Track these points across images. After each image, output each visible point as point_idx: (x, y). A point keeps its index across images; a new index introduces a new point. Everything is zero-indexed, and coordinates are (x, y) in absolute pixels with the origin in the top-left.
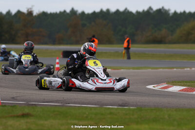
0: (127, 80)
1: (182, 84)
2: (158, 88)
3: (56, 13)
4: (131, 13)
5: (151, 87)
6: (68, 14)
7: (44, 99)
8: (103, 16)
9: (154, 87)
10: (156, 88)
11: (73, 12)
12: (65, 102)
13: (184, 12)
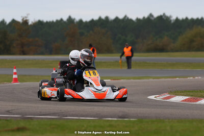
1: (185, 93)
2: (159, 98)
3: (53, 22)
4: (131, 20)
5: (152, 97)
6: (65, 22)
7: (41, 112)
8: (103, 23)
9: (155, 97)
11: (70, 20)
12: (62, 115)
13: (187, 18)
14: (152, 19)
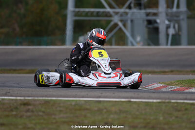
0: (139, 74)
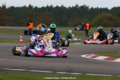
4: (65, 8)
5: (84, 56)
6: (27, 8)
8: (48, 10)
9: (86, 56)
10: (88, 57)
11: (30, 7)
12: (28, 68)
13: (98, 8)
14: (78, 7)
